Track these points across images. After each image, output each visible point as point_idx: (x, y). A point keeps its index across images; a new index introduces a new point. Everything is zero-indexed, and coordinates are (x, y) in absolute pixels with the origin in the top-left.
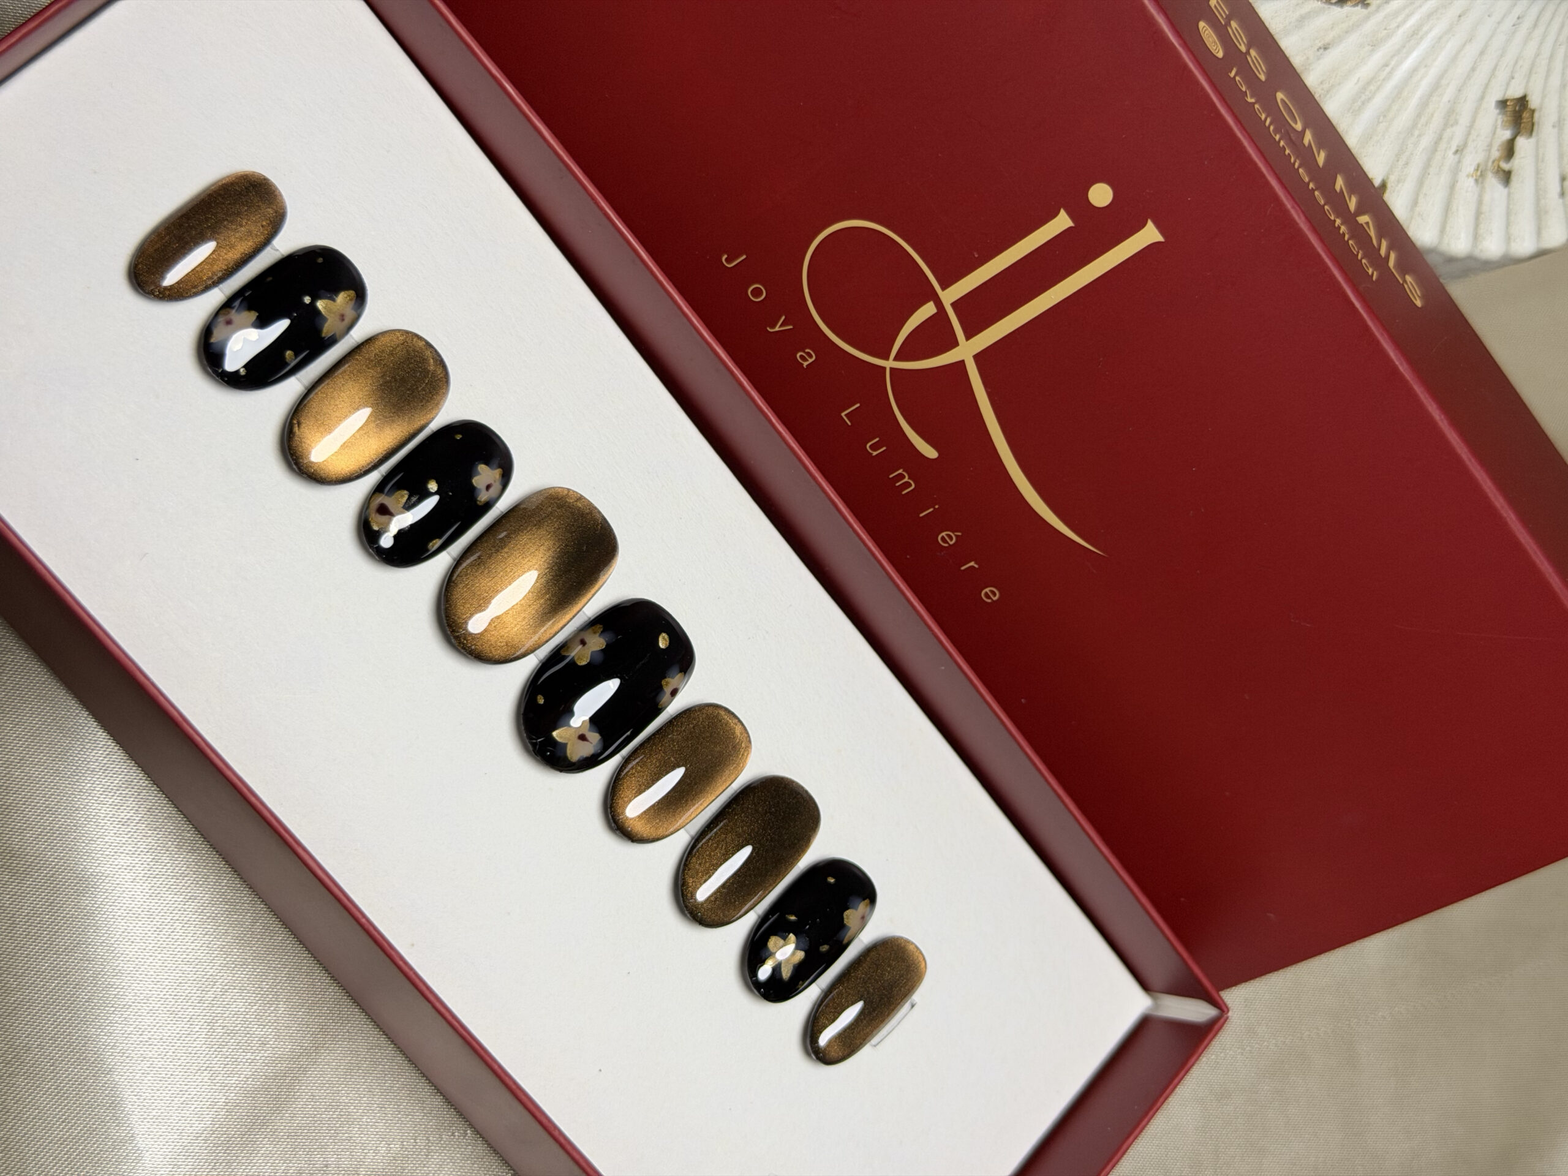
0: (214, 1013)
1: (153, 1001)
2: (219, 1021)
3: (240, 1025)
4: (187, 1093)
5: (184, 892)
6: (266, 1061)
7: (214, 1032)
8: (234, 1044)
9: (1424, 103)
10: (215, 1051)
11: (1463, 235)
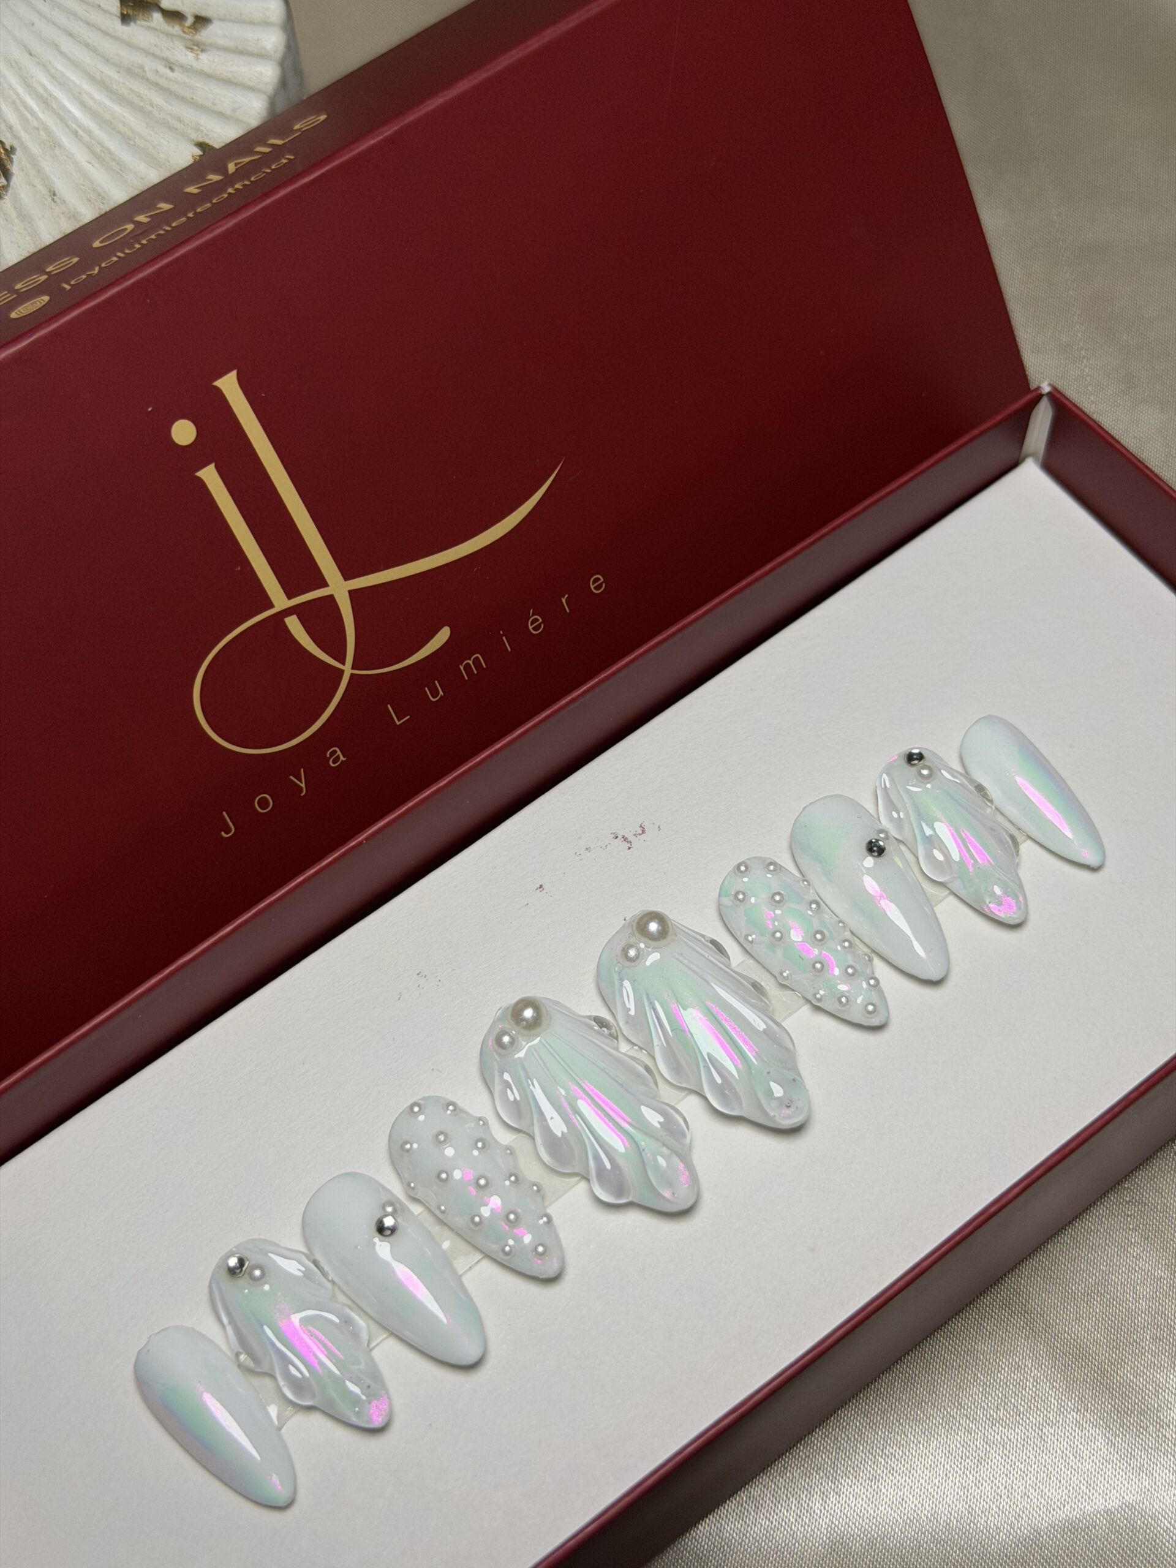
1: (966, 1482)
4: (1065, 1451)
7: (1003, 1419)
8: (1016, 1399)
9: (120, 98)
10: (1023, 1419)
11: (259, 69)
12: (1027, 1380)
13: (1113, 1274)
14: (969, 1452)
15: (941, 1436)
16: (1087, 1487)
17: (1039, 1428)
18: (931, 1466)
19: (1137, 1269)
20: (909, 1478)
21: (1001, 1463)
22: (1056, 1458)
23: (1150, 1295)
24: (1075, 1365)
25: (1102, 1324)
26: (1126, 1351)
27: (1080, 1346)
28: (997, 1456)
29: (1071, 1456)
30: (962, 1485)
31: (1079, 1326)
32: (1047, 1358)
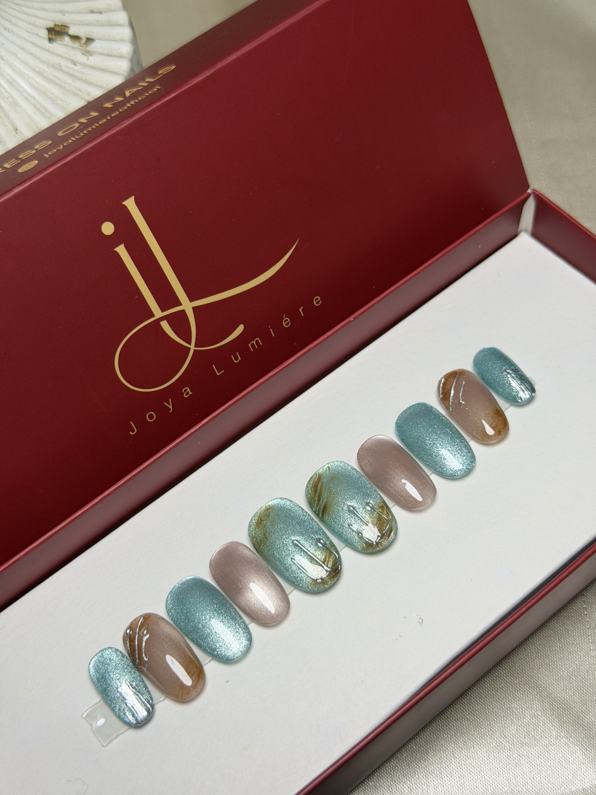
0: (517, 743)
1: (509, 776)
2: (521, 740)
3: (524, 729)
4: (560, 759)
5: (450, 758)
6: (544, 715)
7: (527, 743)
8: (534, 732)
9: (48, 80)
10: (538, 742)
11: (119, 63)
12: (539, 722)
13: (582, 666)
14: (510, 761)
15: (495, 753)
16: (572, 777)
17: (546, 747)
20: (480, 776)
21: (527, 766)
22: (556, 762)
25: (577, 692)
26: (590, 705)
28: (525, 762)
29: (564, 761)
30: (507, 778)
32: (549, 711)
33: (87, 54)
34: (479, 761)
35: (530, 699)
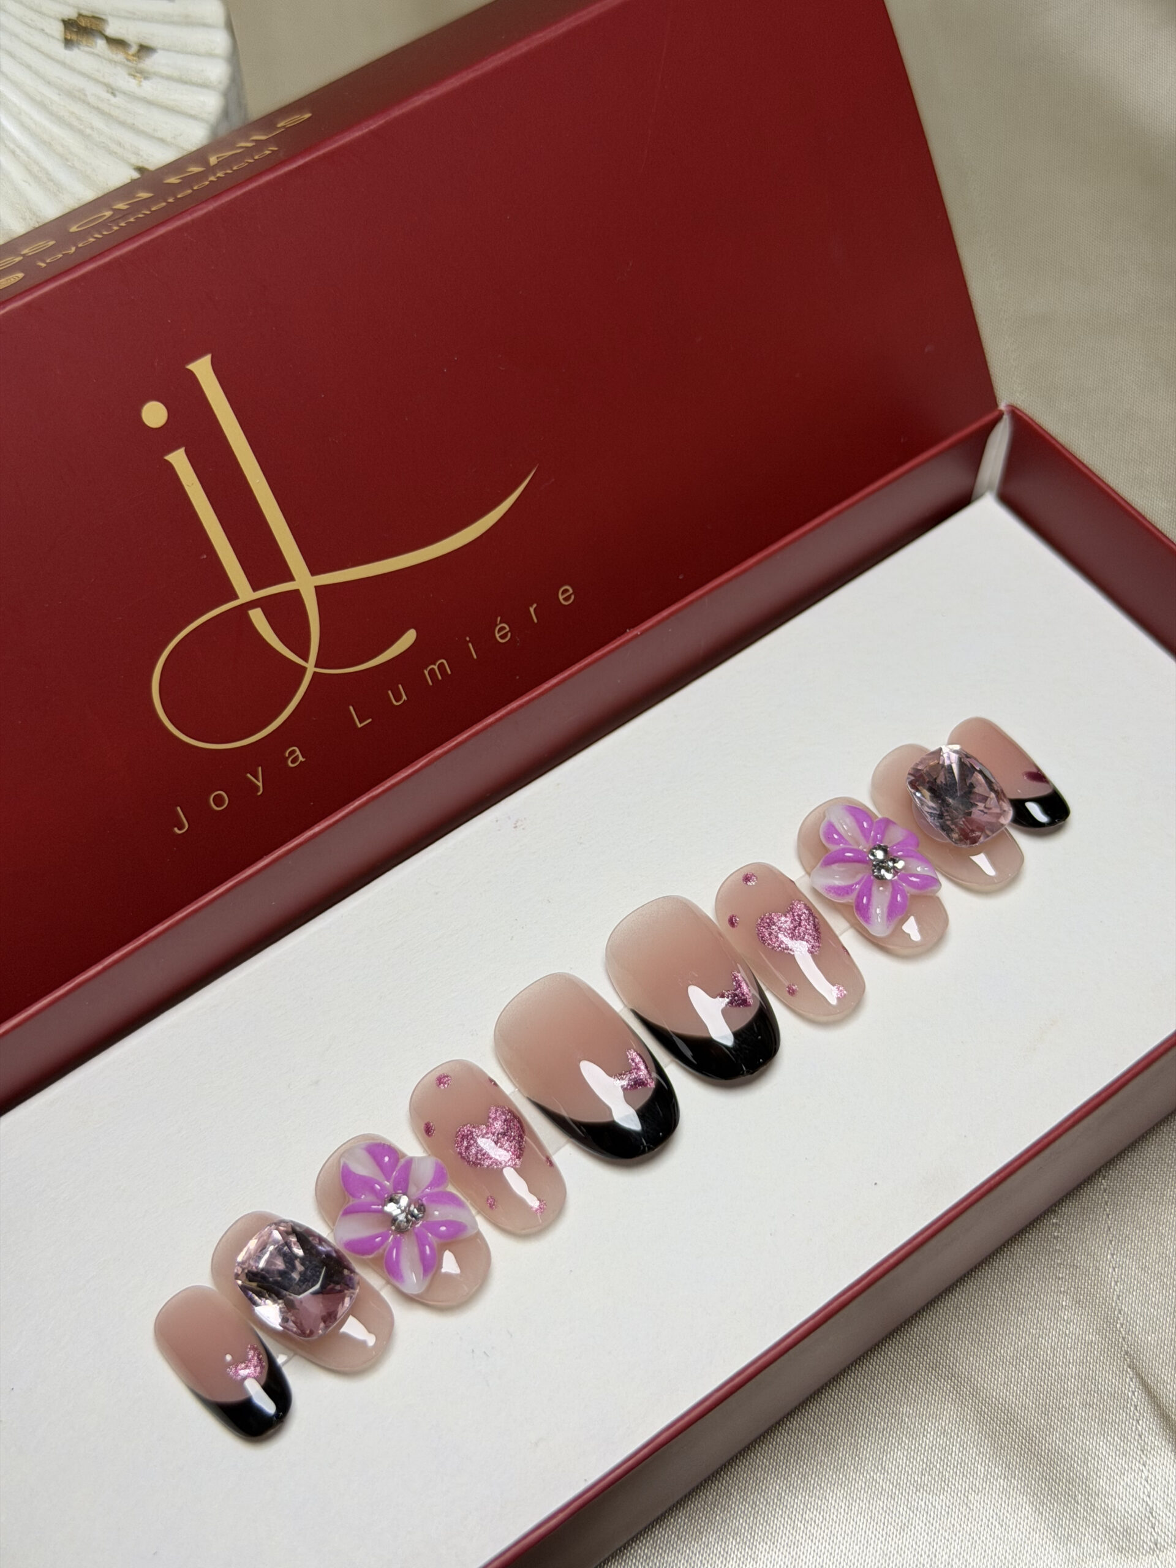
9: (60, 120)
11: (201, 98)
12: (953, 1445)
13: (1042, 1338)
14: (892, 1518)
15: (863, 1501)
18: (852, 1532)
19: (1067, 1332)
21: (925, 1531)
22: (981, 1526)
23: (1080, 1360)
24: (1003, 1430)
25: (1031, 1388)
26: (1055, 1417)
27: (1008, 1410)
28: (920, 1523)
30: (884, 1552)
31: (1007, 1390)
32: (974, 1423)
33: (138, 75)
34: (830, 1516)
35: (937, 1399)
